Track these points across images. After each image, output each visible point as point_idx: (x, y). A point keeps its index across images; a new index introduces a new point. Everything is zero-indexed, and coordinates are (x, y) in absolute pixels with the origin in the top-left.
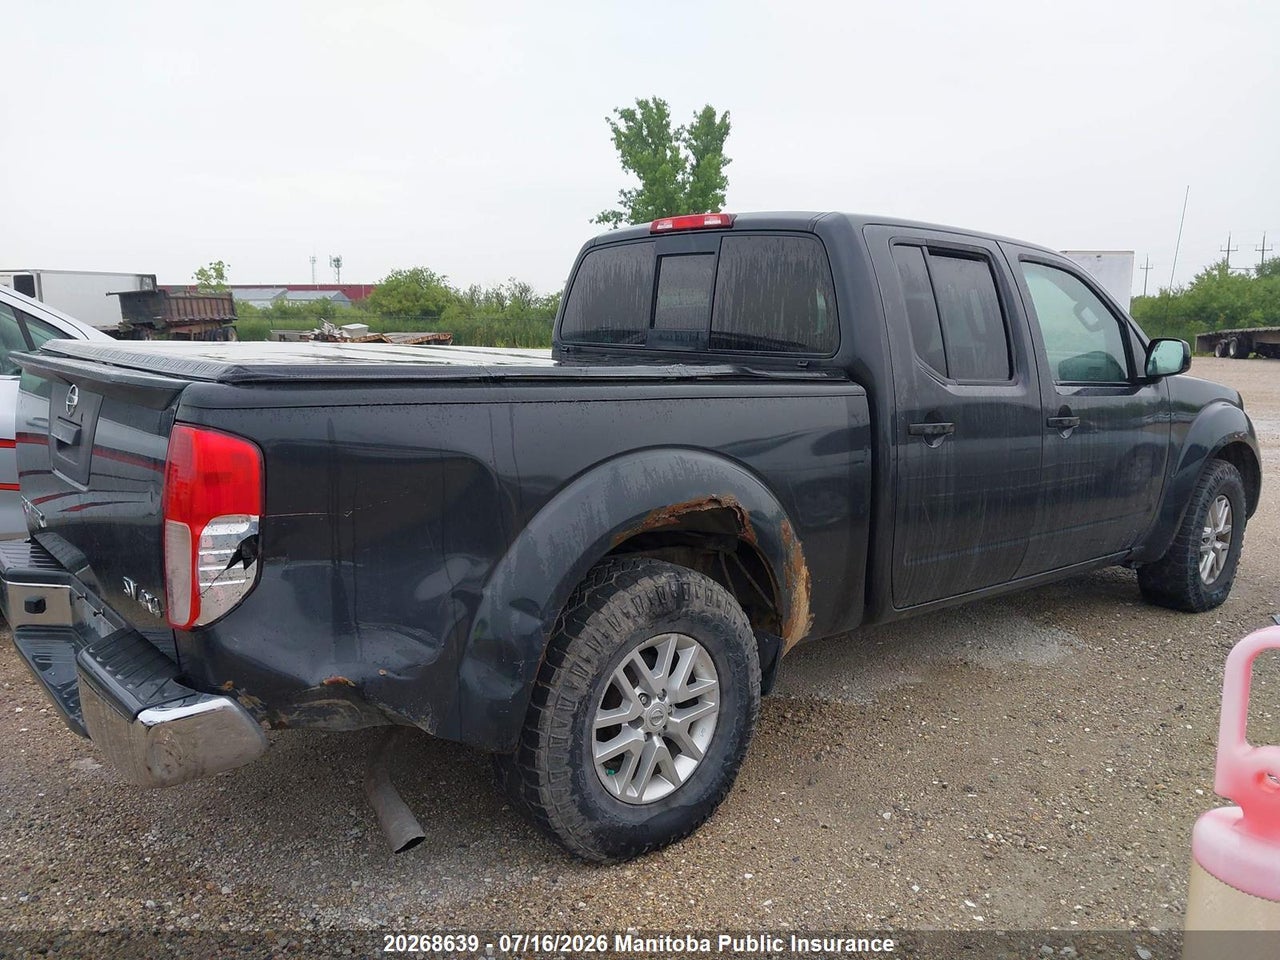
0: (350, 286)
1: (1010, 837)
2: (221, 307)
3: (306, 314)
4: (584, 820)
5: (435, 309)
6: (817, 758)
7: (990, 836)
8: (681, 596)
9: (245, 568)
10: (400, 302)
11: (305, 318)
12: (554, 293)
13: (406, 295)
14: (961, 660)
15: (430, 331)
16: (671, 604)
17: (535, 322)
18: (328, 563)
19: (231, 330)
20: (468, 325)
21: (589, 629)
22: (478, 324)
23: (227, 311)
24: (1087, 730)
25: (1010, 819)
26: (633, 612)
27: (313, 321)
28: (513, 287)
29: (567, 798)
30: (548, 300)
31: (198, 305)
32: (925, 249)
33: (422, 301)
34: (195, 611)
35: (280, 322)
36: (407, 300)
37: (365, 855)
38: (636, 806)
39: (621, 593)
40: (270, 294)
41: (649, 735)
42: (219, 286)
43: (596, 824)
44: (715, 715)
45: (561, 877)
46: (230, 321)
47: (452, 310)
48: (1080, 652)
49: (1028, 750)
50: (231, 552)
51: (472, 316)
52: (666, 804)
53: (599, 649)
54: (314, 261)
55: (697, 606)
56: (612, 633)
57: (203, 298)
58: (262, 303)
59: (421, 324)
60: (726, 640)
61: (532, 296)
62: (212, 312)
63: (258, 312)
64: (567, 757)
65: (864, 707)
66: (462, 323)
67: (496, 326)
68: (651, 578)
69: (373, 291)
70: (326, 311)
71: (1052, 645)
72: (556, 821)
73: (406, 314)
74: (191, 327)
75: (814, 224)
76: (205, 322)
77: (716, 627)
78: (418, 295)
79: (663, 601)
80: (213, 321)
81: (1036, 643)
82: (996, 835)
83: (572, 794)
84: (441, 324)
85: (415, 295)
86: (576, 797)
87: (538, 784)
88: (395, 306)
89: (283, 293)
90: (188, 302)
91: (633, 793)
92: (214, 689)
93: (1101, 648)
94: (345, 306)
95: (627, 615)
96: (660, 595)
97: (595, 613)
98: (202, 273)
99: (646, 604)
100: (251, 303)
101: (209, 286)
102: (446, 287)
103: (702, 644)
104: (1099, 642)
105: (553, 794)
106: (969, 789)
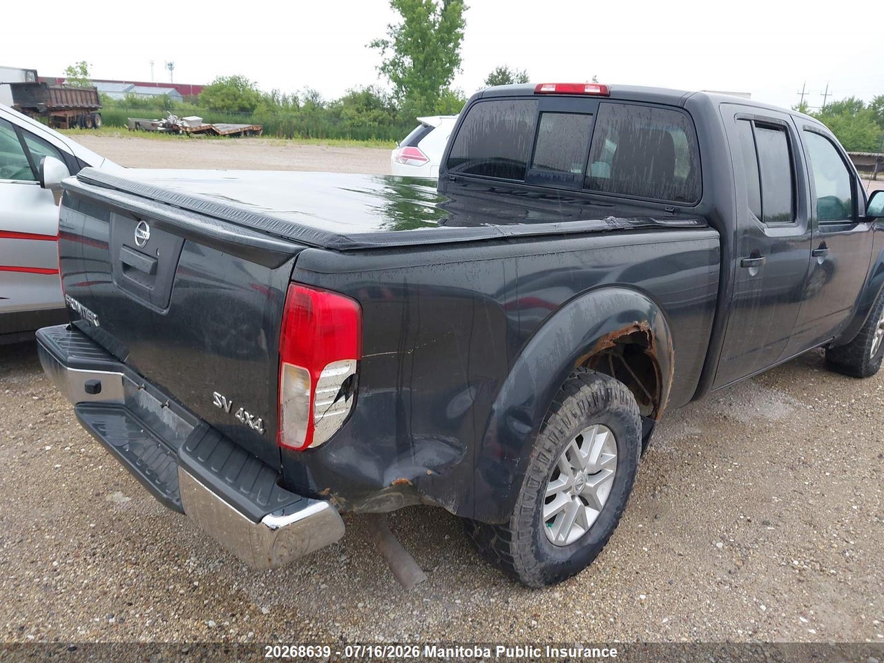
0: (182, 85)
1: (809, 563)
2: (89, 98)
3: (152, 106)
4: (537, 563)
5: (249, 106)
6: (653, 495)
7: (796, 563)
8: (608, 397)
9: (346, 400)
10: (223, 100)
11: (151, 109)
12: (337, 99)
13: (227, 95)
14: (721, 414)
15: (245, 124)
16: (600, 404)
17: (323, 120)
18: (394, 390)
19: (97, 116)
20: (273, 120)
21: (550, 427)
22: (281, 119)
23: (94, 101)
24: (828, 474)
25: (804, 548)
26: (579, 413)
27: (157, 112)
28: (307, 92)
29: (528, 548)
30: (332, 103)
31: (71, 96)
32: (753, 122)
33: (239, 100)
34: (309, 438)
35: (132, 111)
36: (228, 99)
37: (358, 579)
38: (563, 547)
39: (570, 398)
40: (121, 87)
41: (573, 497)
42: (84, 80)
43: (543, 565)
44: (612, 479)
45: (510, 599)
46: (95, 109)
47: (262, 108)
48: (799, 408)
49: (795, 491)
50: (337, 389)
51: (276, 113)
52: (580, 544)
53: (557, 442)
54: (153, 64)
55: (615, 404)
56: (565, 430)
57: (75, 90)
58: (116, 95)
59: (238, 118)
60: (628, 427)
61: (320, 100)
62: (82, 101)
63: (115, 102)
64: (531, 520)
65: (671, 453)
66: (269, 119)
67: (294, 121)
68: (589, 385)
69: (203, 91)
70: (166, 103)
71: (777, 403)
72: (518, 565)
73: (228, 109)
74: (66, 112)
75: (684, 101)
76: (75, 108)
77: (623, 419)
78: (237, 95)
79: (597, 404)
80: (82, 108)
81: (767, 402)
82: (799, 562)
83: (532, 546)
84: (254, 118)
85: (234, 95)
86: (534, 548)
87: (510, 540)
88: (219, 103)
89: (131, 88)
90: (63, 92)
91: (562, 538)
92: (315, 494)
93: (811, 406)
94: (178, 100)
95: (575, 416)
96: (595, 397)
97: (553, 415)
98: (70, 70)
99: (587, 406)
100: (108, 94)
101: (76, 79)
102: (257, 90)
103: (612, 431)
104: (808, 402)
105: (519, 547)
106: (767, 524)
